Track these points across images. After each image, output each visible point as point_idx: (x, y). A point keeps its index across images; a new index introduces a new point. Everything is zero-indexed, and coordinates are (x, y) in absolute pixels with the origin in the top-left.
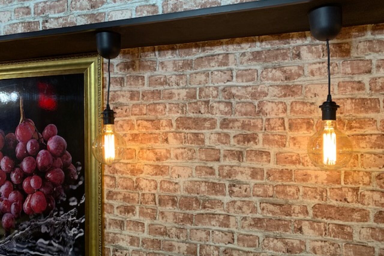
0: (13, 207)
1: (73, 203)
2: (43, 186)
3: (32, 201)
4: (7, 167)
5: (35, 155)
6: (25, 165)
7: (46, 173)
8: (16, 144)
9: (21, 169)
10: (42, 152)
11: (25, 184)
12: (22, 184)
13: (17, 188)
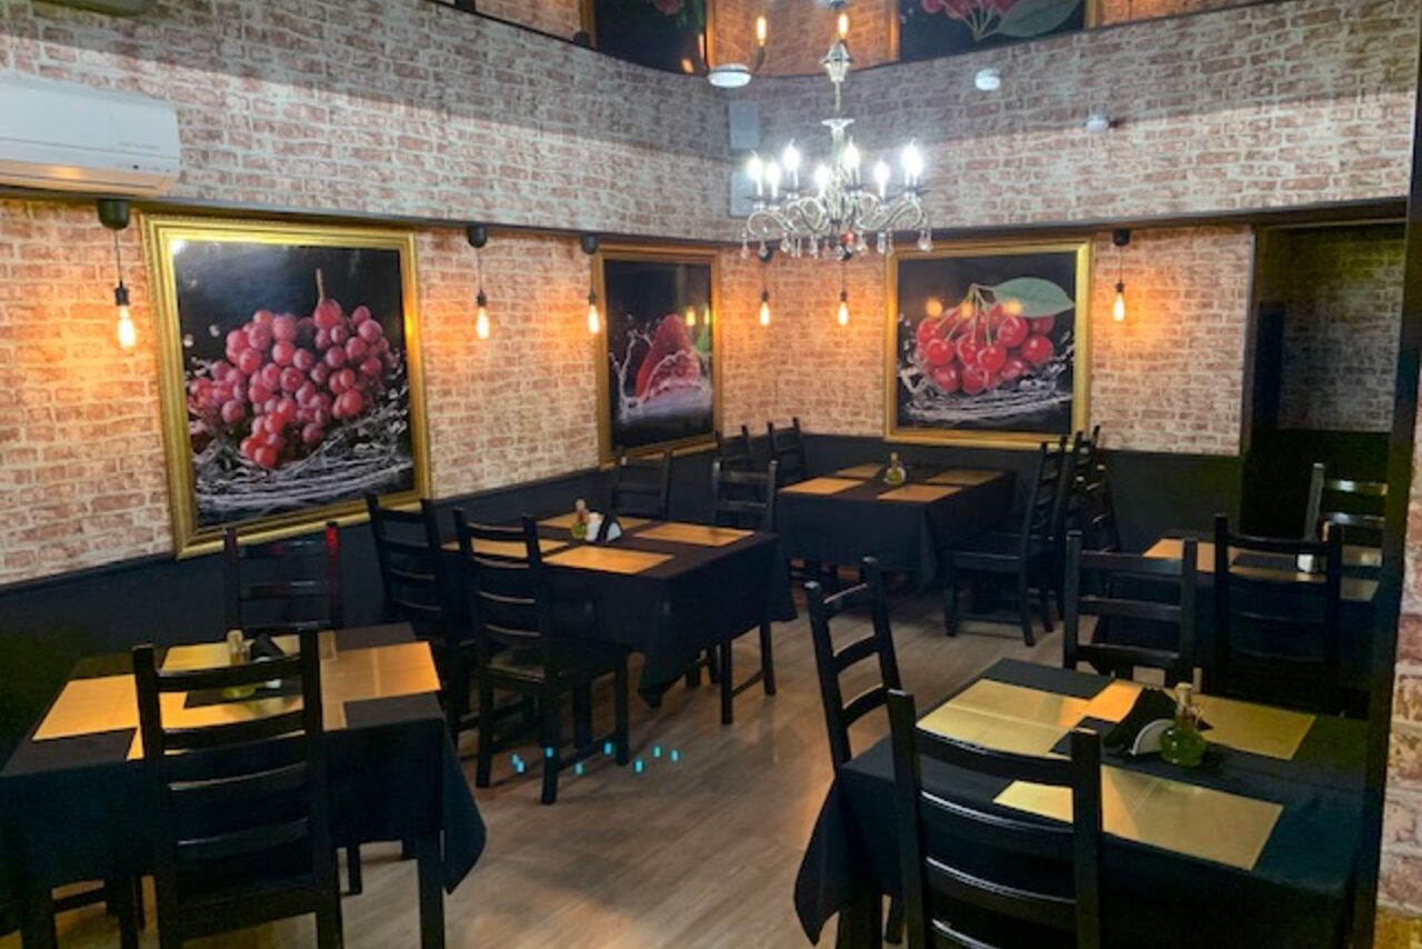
0: (318, 414)
1: (393, 395)
2: (357, 380)
3: (344, 402)
4: (304, 363)
5: (343, 345)
6: (330, 358)
7: (358, 366)
8: (315, 332)
9: (326, 364)
10: (352, 341)
11: (333, 382)
12: (327, 383)
13: (322, 388)
